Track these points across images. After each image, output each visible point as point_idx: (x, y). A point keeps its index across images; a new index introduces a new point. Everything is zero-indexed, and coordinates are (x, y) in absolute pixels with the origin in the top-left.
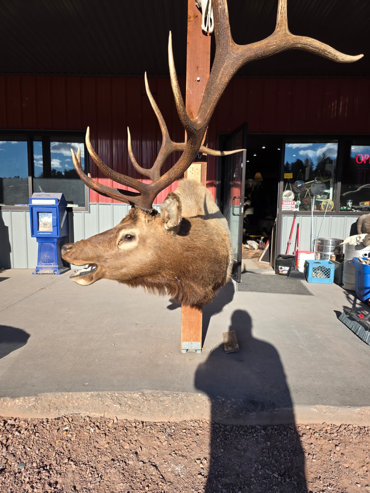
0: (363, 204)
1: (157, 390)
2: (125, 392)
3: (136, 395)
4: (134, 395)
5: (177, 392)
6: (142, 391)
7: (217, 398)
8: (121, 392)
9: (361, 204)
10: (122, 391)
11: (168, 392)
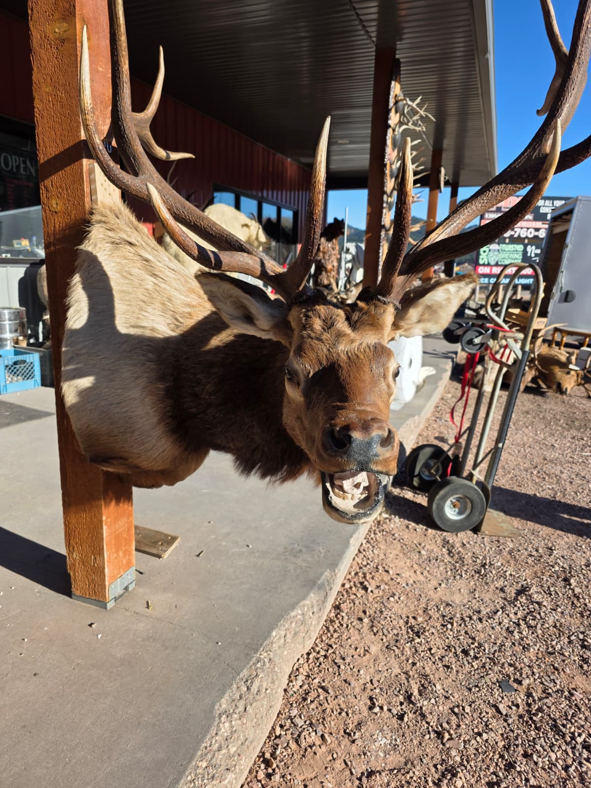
0: (20, 244)
1: (232, 684)
2: (204, 745)
3: (225, 728)
4: (223, 730)
5: (254, 660)
6: (219, 712)
7: (293, 617)
8: (199, 753)
9: (17, 244)
10: (196, 750)
11: (244, 671)
